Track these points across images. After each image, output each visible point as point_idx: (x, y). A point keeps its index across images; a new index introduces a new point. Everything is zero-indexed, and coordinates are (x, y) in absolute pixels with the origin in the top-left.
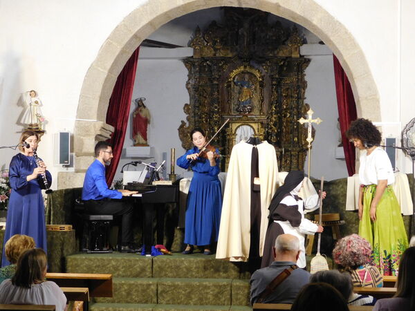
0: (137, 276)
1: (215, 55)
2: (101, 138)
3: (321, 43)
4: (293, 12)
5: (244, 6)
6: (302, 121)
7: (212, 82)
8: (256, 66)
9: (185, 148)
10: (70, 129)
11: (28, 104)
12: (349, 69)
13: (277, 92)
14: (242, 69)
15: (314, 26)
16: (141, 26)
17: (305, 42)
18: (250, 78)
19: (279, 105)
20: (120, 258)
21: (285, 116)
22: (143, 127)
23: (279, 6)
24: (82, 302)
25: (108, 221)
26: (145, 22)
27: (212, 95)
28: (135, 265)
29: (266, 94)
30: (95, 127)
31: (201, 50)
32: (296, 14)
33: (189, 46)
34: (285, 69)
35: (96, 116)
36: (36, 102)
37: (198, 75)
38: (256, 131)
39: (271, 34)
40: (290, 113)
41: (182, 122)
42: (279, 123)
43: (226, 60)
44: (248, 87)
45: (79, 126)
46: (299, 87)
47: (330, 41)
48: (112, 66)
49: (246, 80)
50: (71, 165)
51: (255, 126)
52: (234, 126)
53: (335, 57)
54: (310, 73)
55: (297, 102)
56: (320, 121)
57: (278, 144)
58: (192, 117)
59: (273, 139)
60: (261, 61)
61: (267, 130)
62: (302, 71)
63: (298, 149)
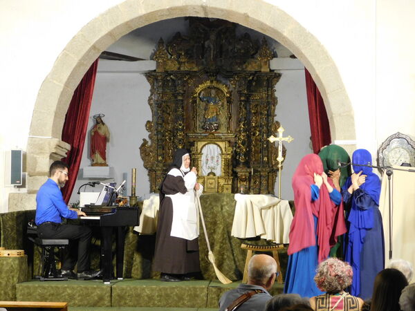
0: (95, 305)
1: (179, 68)
2: (56, 156)
3: (293, 57)
4: (262, 24)
5: (210, 16)
6: (272, 139)
7: (176, 97)
8: (224, 81)
9: (147, 168)
10: (23, 147)
12: (321, 83)
13: (246, 108)
14: (208, 83)
15: (284, 37)
16: (100, 37)
17: (275, 56)
18: (217, 94)
19: (248, 123)
20: (76, 286)
21: (254, 134)
22: (102, 145)
23: (248, 16)
25: (63, 245)
26: (104, 33)
27: (176, 111)
28: (92, 293)
29: (234, 110)
30: (49, 145)
31: (165, 63)
32: (266, 25)
33: (152, 59)
34: (254, 84)
35: (50, 133)
37: (161, 91)
38: (224, 150)
39: (239, 47)
40: (259, 131)
41: (144, 140)
42: (247, 142)
43: (190, 74)
44: (215, 103)
45: (32, 143)
46: (268, 103)
47: (302, 53)
48: (68, 79)
49: (213, 95)
50: (24, 186)
51: (222, 145)
52: (200, 145)
53: (307, 72)
54: (280, 89)
55: (267, 119)
56: (291, 139)
57: (247, 164)
58: (155, 135)
59: (242, 159)
60: (229, 75)
61: (235, 149)
62: (272, 87)
63: (268, 170)
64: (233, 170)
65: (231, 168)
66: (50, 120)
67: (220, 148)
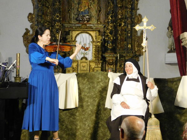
6: (137, 28)
13: (113, 3)
19: (115, 16)
21: (120, 25)
27: (54, 5)
29: (103, 5)
38: (94, 38)
40: (124, 22)
41: (27, 29)
42: (114, 32)
51: (93, 34)
52: (74, 33)
55: (131, 12)
56: (154, 28)
57: (114, 50)
58: (36, 25)
59: (110, 46)
61: (103, 37)
63: (131, 55)
64: (102, 55)
65: (100, 53)
67: (92, 36)
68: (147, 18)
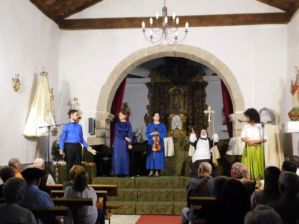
0: (127, 187)
1: (161, 81)
2: (108, 120)
3: (215, 74)
4: (201, 59)
5: (177, 56)
6: (205, 112)
7: (160, 94)
8: (182, 86)
10: (94, 117)
11: (73, 104)
12: (229, 86)
13: (192, 99)
14: (175, 88)
15: (211, 65)
16: (128, 66)
17: (205, 75)
18: (179, 92)
19: (193, 106)
21: (196, 110)
23: (194, 56)
24: (103, 199)
26: (129, 64)
27: (160, 100)
28: (126, 182)
29: (186, 100)
30: (105, 115)
31: (155, 79)
33: (149, 77)
34: (196, 87)
35: (106, 110)
36: (77, 104)
37: (153, 91)
39: (188, 71)
40: (198, 109)
41: (146, 114)
42: (193, 114)
43: (167, 84)
44: (178, 96)
45: (97, 115)
46: (202, 96)
48: (113, 86)
49: (177, 93)
50: (94, 134)
51: (182, 115)
52: (171, 115)
53: (221, 80)
54: (208, 90)
55: (202, 103)
56: (214, 112)
57: (193, 124)
58: (151, 111)
59: (191, 122)
60: (184, 84)
61: (187, 117)
62: (204, 89)
63: (203, 126)
65: (186, 126)
66: (105, 104)
68: (211, 106)
